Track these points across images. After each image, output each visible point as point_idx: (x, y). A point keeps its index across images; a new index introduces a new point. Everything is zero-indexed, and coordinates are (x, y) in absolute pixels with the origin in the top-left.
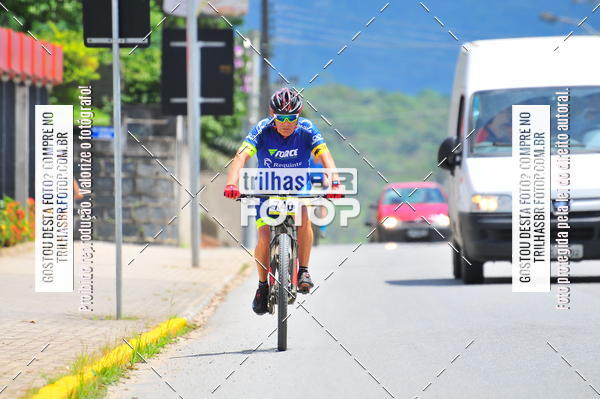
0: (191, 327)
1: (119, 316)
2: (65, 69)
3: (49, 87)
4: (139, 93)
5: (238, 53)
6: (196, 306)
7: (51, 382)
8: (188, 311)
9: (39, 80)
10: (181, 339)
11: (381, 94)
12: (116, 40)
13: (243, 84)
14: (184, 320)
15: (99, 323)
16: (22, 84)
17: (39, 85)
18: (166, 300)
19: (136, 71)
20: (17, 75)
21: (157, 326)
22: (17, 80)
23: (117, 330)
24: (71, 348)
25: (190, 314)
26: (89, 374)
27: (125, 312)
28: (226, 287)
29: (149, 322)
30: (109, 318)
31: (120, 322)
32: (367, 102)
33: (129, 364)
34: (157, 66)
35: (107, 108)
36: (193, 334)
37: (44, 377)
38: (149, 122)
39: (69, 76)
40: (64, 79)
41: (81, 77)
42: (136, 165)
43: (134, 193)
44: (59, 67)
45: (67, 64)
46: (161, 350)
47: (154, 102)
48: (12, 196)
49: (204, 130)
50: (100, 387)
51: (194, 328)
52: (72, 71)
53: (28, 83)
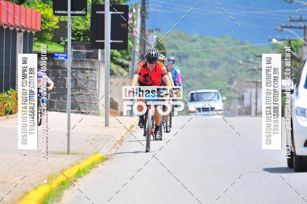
0: (104, 159)
1: (68, 153)
2: (42, 23)
3: (34, 32)
4: (79, 36)
5: (130, 16)
6: (107, 147)
7: (35, 188)
8: (103, 150)
9: (29, 29)
10: (100, 165)
11: (201, 37)
12: (69, 12)
13: (132, 32)
14: (102, 155)
15: (58, 156)
16: (20, 31)
17: (29, 31)
18: (92, 144)
19: (78, 25)
20: (18, 27)
21: (88, 158)
22: (18, 29)
23: (67, 160)
24: (45, 170)
25: (105, 151)
26: (54, 185)
27: (71, 150)
28: (123, 137)
29: (83, 155)
30: (64, 153)
31: (69, 156)
32: (194, 41)
33: (74, 179)
34: (88, 22)
35: (63, 43)
36: (106, 162)
37: (32, 185)
38: (84, 51)
39: (44, 27)
40: (41, 28)
41: (49, 27)
42: (77, 73)
43: (76, 87)
44: (39, 22)
45: (42, 20)
46: (90, 171)
47: (87, 41)
48: (14, 88)
49: (112, 56)
50: (60, 191)
51: (107, 159)
52: (45, 24)
53: (23, 30)
